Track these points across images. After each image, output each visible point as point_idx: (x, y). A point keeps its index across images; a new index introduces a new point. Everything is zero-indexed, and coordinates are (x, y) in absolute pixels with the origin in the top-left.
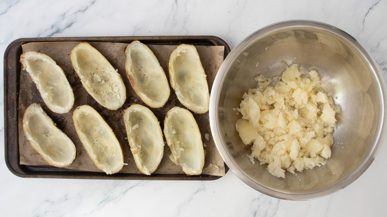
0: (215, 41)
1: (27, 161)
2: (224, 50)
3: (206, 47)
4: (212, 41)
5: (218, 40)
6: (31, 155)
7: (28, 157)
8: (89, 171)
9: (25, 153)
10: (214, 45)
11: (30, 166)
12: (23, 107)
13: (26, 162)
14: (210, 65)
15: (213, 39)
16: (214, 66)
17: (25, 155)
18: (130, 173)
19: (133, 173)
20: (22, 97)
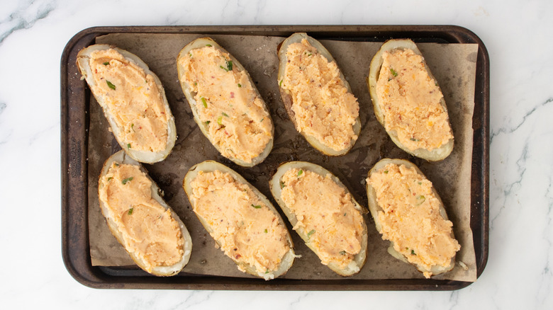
0: (460, 35)
1: (104, 258)
2: (477, 51)
3: (440, 45)
4: (453, 34)
5: (465, 33)
6: (111, 246)
7: (106, 249)
8: (222, 275)
9: (100, 245)
10: (457, 42)
11: (110, 267)
12: (95, 156)
13: (101, 259)
14: (448, 79)
15: (455, 32)
16: (455, 81)
17: (99, 247)
18: (300, 278)
19: (303, 278)
20: (95, 137)
